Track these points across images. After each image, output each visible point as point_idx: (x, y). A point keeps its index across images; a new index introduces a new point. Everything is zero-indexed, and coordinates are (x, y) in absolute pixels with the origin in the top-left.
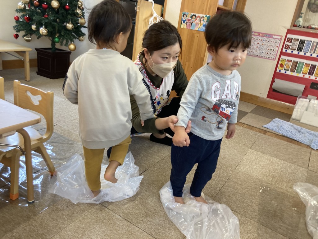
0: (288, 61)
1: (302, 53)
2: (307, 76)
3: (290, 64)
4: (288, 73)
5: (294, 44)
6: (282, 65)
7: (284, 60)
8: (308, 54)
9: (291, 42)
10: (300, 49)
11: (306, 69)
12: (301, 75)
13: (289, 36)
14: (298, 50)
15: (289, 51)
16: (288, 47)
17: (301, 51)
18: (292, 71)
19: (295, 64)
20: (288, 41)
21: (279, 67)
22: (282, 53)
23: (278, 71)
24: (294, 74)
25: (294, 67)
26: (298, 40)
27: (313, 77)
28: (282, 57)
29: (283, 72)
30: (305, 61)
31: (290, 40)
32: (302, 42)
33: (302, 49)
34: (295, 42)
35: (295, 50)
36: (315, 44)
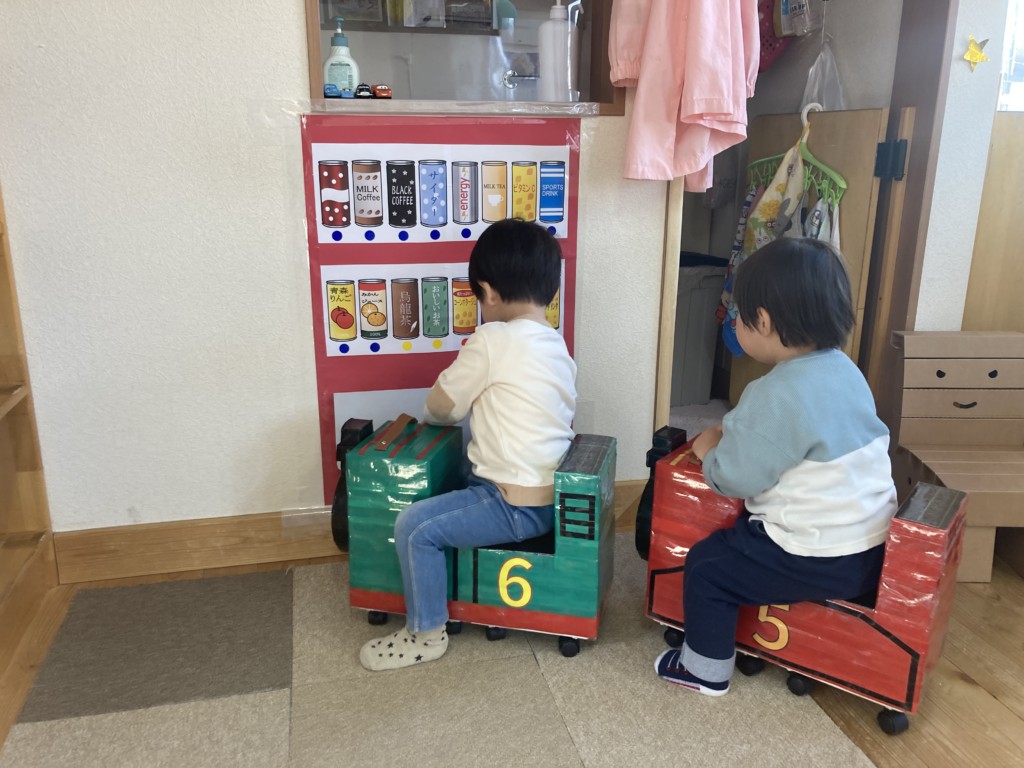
0: (364, 285)
1: (419, 234)
3: (384, 301)
4: (391, 346)
5: (363, 193)
7: (342, 288)
8: (451, 233)
9: (343, 185)
10: (403, 214)
11: (464, 308)
12: (451, 341)
13: (324, 152)
14: (394, 221)
15: (353, 234)
16: (337, 216)
17: (412, 222)
18: (406, 332)
19: (404, 295)
20: (325, 183)
21: (331, 329)
22: (320, 255)
23: (333, 349)
24: (421, 345)
25: (404, 309)
26: (375, 166)
28: (328, 272)
29: (360, 347)
31: (335, 174)
32: (401, 175)
33: (413, 208)
34: (363, 183)
35: (378, 221)
36: (465, 174)
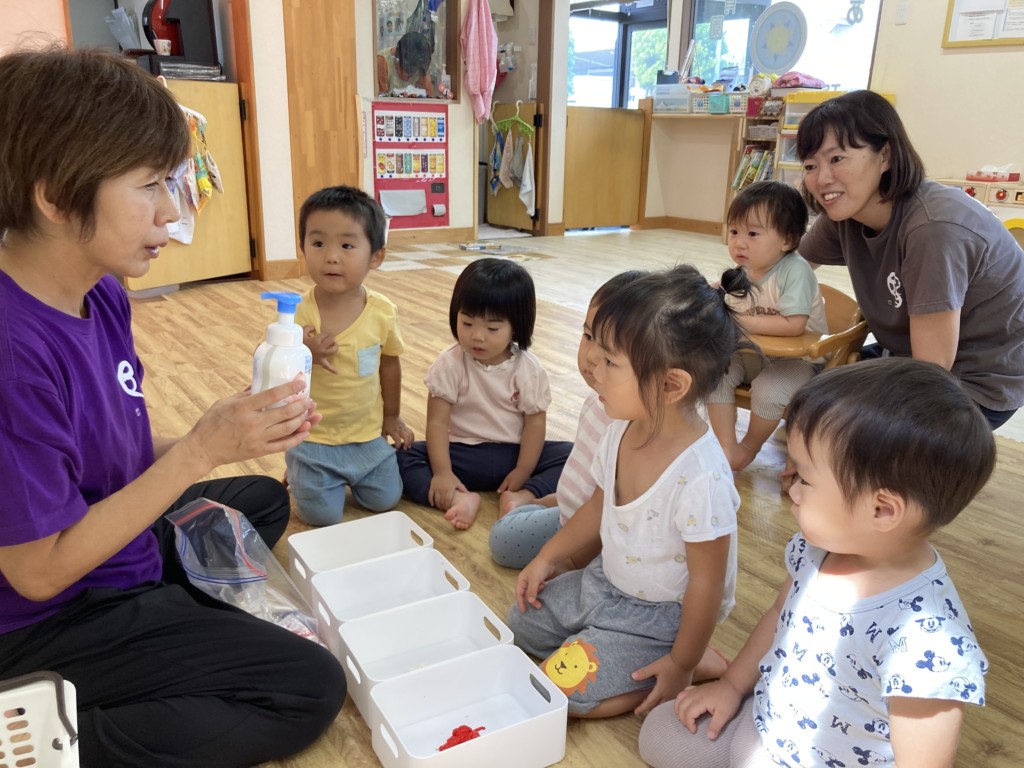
0: (388, 155)
1: (403, 140)
2: (421, 175)
3: (393, 160)
4: (395, 176)
5: (388, 126)
6: (382, 166)
7: (382, 156)
8: (412, 140)
9: (383, 123)
10: (399, 133)
11: (416, 165)
12: (412, 175)
13: (378, 113)
14: (397, 135)
15: (385, 139)
16: (381, 133)
17: (401, 135)
18: (400, 171)
19: (399, 159)
20: (378, 122)
21: (378, 170)
22: (376, 145)
23: (379, 177)
24: (404, 176)
25: (399, 163)
26: (392, 118)
27: (429, 175)
28: (378, 151)
29: (387, 176)
30: (413, 152)
31: (381, 120)
32: (399, 121)
33: (402, 131)
34: (388, 123)
35: (392, 135)
36: (416, 121)
